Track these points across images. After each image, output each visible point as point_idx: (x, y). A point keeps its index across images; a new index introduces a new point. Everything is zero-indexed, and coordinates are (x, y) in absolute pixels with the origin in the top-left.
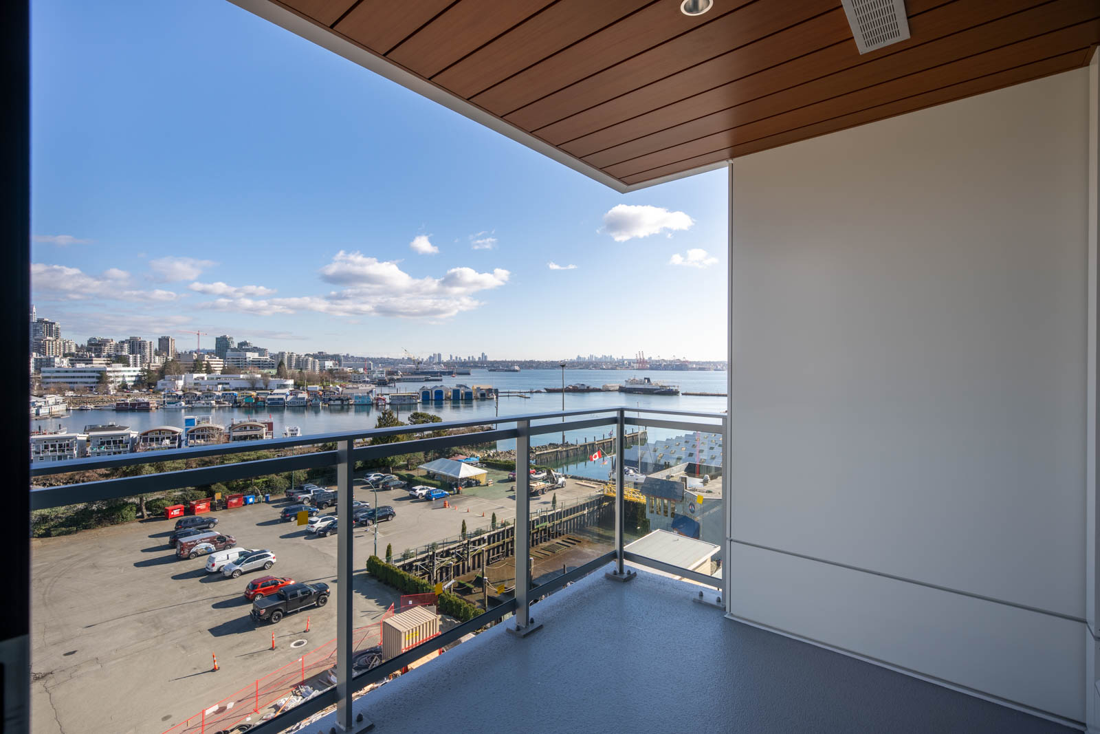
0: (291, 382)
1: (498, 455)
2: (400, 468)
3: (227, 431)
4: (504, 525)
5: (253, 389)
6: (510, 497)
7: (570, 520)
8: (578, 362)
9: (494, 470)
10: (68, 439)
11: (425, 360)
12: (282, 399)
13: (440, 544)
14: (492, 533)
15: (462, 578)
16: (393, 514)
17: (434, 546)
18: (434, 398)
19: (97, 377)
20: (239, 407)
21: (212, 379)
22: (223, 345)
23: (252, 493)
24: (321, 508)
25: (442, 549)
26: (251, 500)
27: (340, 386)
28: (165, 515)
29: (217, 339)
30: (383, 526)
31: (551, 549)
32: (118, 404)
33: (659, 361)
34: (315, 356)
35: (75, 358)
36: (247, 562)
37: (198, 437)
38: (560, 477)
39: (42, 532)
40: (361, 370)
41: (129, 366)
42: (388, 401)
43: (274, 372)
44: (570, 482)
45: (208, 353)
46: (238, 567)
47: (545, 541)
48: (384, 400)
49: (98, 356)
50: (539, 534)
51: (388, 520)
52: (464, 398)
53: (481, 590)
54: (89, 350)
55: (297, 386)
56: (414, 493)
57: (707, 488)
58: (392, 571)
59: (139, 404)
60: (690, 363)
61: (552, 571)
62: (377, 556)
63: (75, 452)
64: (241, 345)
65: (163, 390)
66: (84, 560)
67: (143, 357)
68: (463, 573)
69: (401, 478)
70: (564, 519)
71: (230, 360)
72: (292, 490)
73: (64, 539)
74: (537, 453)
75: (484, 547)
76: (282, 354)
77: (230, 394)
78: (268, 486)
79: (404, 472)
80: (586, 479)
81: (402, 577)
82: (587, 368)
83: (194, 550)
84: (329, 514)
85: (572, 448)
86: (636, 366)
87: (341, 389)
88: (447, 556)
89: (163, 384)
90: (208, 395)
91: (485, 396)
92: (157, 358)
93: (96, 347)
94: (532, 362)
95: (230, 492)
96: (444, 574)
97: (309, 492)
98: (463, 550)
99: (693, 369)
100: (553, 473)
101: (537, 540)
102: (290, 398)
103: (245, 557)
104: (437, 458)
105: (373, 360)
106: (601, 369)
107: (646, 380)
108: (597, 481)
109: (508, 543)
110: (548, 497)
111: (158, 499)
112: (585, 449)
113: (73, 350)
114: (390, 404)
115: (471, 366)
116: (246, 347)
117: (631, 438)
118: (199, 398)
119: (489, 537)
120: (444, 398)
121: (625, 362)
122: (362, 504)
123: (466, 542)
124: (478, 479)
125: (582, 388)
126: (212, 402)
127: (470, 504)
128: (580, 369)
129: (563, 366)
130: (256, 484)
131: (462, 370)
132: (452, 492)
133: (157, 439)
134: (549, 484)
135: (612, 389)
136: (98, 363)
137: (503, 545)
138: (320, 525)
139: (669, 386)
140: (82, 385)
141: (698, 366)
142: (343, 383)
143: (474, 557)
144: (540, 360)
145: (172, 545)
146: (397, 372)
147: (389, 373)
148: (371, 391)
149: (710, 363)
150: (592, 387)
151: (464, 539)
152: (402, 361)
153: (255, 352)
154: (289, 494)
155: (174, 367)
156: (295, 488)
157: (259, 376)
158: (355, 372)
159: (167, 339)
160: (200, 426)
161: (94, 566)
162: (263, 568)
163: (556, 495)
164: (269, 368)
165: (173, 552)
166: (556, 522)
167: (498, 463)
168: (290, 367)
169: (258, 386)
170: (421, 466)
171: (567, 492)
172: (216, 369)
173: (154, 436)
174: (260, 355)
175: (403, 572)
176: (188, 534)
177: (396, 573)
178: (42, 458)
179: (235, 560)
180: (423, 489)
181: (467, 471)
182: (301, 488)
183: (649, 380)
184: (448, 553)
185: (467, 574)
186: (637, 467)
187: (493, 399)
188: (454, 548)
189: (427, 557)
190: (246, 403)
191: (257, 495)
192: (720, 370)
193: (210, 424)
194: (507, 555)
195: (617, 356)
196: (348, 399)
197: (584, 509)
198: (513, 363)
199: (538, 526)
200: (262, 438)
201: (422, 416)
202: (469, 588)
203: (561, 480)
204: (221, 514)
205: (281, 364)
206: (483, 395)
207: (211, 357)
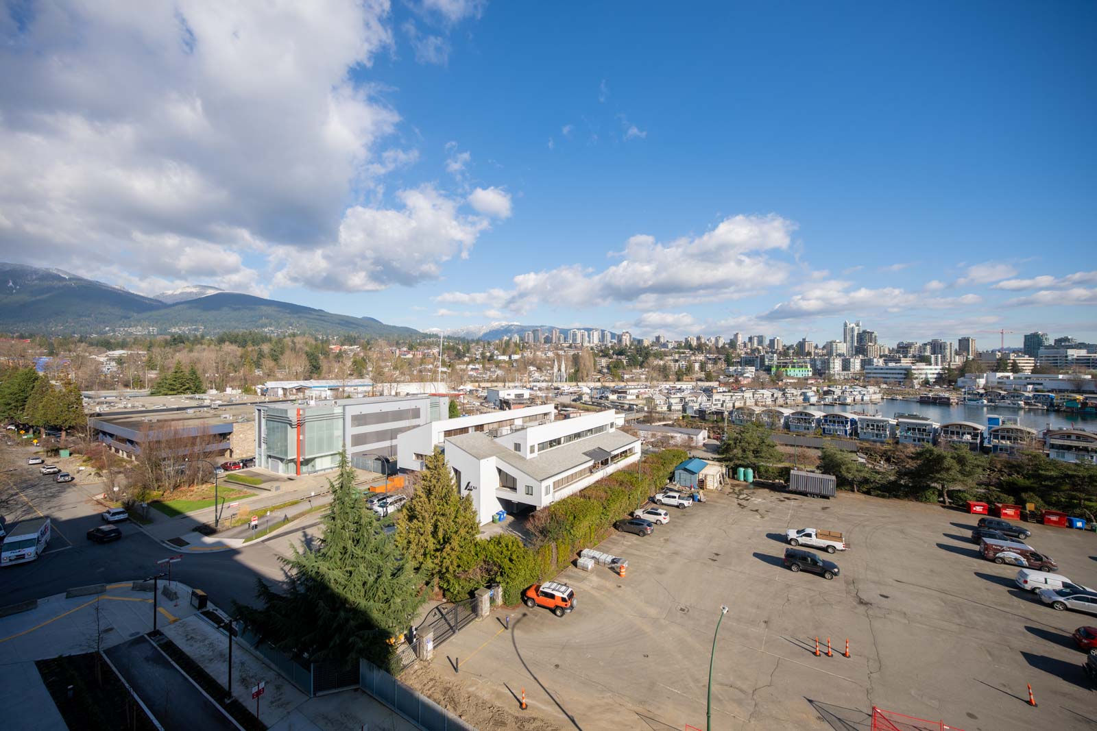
3: (1041, 436)
5: (1079, 392)
10: (883, 421)
19: (905, 374)
21: (1020, 378)
22: (1033, 344)
23: (1081, 516)
28: (967, 509)
29: (1025, 336)
32: (921, 397)
35: (888, 359)
36: (1076, 599)
37: (1003, 438)
39: (864, 490)
41: (930, 364)
45: (1014, 352)
46: (1061, 599)
49: (905, 357)
54: (898, 352)
59: (941, 398)
63: (888, 433)
64: (1058, 341)
65: (963, 387)
66: (893, 523)
67: (944, 357)
71: (1043, 358)
73: (881, 501)
77: (1044, 396)
83: (999, 555)
89: (963, 382)
90: (1015, 394)
92: (957, 357)
93: (903, 349)
95: (1047, 507)
103: (1073, 591)
111: (959, 491)
113: (887, 353)
116: (1067, 344)
118: (1003, 398)
126: (1020, 402)
130: (1087, 507)
133: (958, 433)
136: (905, 362)
140: (893, 380)
145: (976, 540)
153: (1081, 348)
155: (974, 366)
157: (1089, 377)
159: (968, 340)
160: (1005, 426)
161: (902, 532)
165: (976, 548)
169: (1086, 388)
172: (1024, 368)
173: (955, 429)
174: (1088, 353)
176: (993, 536)
178: (865, 433)
179: (1056, 588)
190: (1067, 407)
191: (1089, 520)
193: (1018, 426)
204: (1034, 527)
207: (1018, 356)
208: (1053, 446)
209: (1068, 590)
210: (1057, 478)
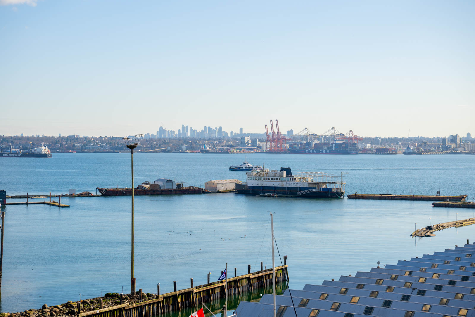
8: (160, 139)
33: (306, 137)
60: (362, 140)
74: (83, 314)
82: (176, 150)
85: (149, 301)
86: (264, 146)
94: (72, 139)
99: (365, 151)
106: (202, 152)
107: (285, 172)
112: (173, 304)
117: (259, 280)
121: (247, 139)
125: (168, 187)
128: (164, 151)
129: (132, 147)
135: (222, 189)
139: (325, 183)
141: (376, 147)
144: (90, 136)
149: (395, 140)
150: (185, 186)
183: (289, 171)
192: (415, 153)
198: (37, 141)
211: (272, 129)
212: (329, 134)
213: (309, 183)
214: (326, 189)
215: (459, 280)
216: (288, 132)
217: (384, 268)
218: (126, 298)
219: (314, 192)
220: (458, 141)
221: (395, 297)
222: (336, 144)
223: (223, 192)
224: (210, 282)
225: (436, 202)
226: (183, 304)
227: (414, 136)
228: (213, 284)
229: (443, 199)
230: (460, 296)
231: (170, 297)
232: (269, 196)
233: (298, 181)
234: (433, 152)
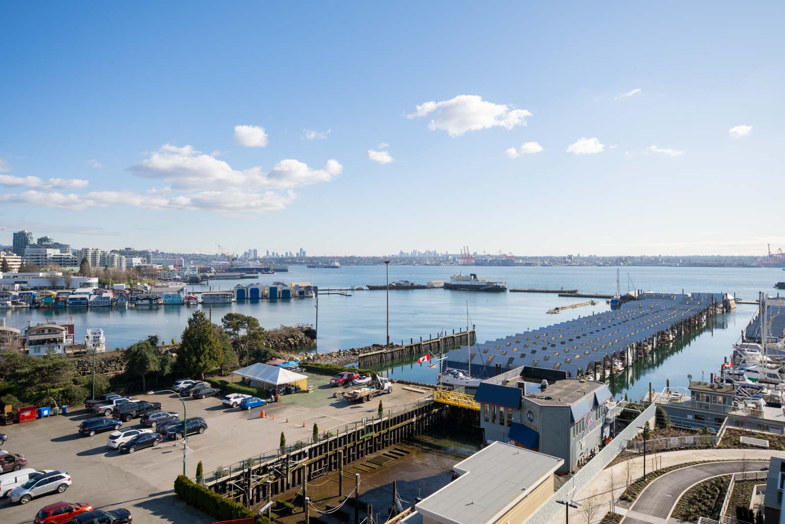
0: (95, 280)
1: (319, 358)
2: (212, 374)
3: (23, 334)
4: (326, 436)
5: (54, 288)
6: (332, 405)
7: (398, 429)
8: (401, 258)
9: (315, 375)
11: (240, 256)
12: (85, 299)
13: (257, 459)
14: (314, 446)
15: (281, 497)
16: (204, 427)
17: (249, 462)
18: (249, 296)
20: (38, 308)
21: (9, 277)
22: (20, 241)
23: (47, 404)
24: (124, 421)
25: (259, 466)
26: (46, 413)
27: (149, 284)
29: (14, 234)
30: (193, 439)
31: (378, 462)
33: (484, 256)
34: (121, 253)
36: (38, 485)
38: (386, 381)
40: (172, 267)
42: (200, 300)
43: (77, 269)
44: (397, 387)
45: (4, 250)
46: (27, 492)
47: (371, 452)
48: (196, 299)
50: (364, 445)
51: (199, 433)
52: (281, 296)
53: (302, 509)
55: (102, 284)
56: (227, 402)
57: (546, 394)
58: (203, 493)
60: (517, 258)
61: (377, 486)
62: (186, 475)
64: (41, 240)
68: (282, 490)
69: (214, 385)
70: (391, 428)
71: (28, 257)
72: (93, 401)
74: (361, 355)
75: (304, 461)
76: (86, 250)
77: (28, 294)
78: (65, 397)
79: (216, 379)
80: (414, 384)
81: (214, 499)
82: (410, 264)
84: (133, 427)
85: (397, 349)
86: (460, 261)
87: (149, 288)
88: (264, 473)
91: (303, 294)
94: (352, 258)
95: (22, 404)
96: (261, 493)
97: (111, 402)
98: (282, 466)
99: (518, 264)
100: (379, 378)
101: (362, 451)
102: (93, 298)
103: (36, 479)
104: (253, 363)
105: (185, 257)
106: (425, 265)
107: (473, 277)
108: (425, 386)
109: (331, 456)
110: (373, 404)
112: (411, 351)
114: (202, 303)
115: (289, 263)
116: (47, 243)
117: (459, 338)
119: (310, 450)
120: (260, 297)
121: (450, 257)
122: (171, 415)
123: (285, 456)
124: (297, 385)
125: (406, 285)
126: (8, 302)
127: (288, 413)
128: (403, 264)
129: (387, 262)
130: (52, 395)
131: (279, 266)
132: (269, 400)
134: (375, 390)
135: (436, 286)
137: (325, 459)
138: (123, 440)
139: (495, 283)
141: (524, 262)
142: (152, 281)
143: (294, 473)
144: (361, 256)
146: (210, 269)
147: (202, 270)
148: (182, 290)
149: (536, 258)
150: (416, 284)
151: (283, 453)
152: (215, 258)
153: (56, 248)
154: (89, 406)
156: (96, 399)
157: (61, 274)
158: (165, 269)
162: (56, 492)
163: (383, 402)
164: (71, 265)
166: (383, 432)
167: (319, 367)
168: (94, 264)
169: (59, 284)
170: (235, 372)
171: (394, 398)
172: (13, 267)
174: (61, 252)
175: (215, 495)
177: (208, 495)
179: (25, 483)
180: (238, 397)
181: (285, 377)
182: (103, 398)
183: (475, 276)
184: (265, 470)
185: (286, 491)
186: (468, 370)
187: (312, 297)
188: (272, 464)
189: (242, 474)
190: (45, 303)
191: (53, 406)
192: (547, 265)
194: (330, 470)
195: (441, 251)
196: (157, 299)
197: (413, 417)
198: (333, 259)
199: (363, 437)
200: (61, 341)
201: (236, 317)
202: (288, 508)
203: (387, 385)
204: (11, 429)
205: (84, 261)
206: (301, 293)
207: (8, 254)
208: (31, 343)
209: (33, 480)
210: (30, 373)
211: (465, 252)
212: (498, 254)
213: (487, 283)
214: (497, 286)
215: (575, 339)
216: (474, 253)
217: (531, 331)
218: (384, 347)
219: (489, 288)
220: (573, 259)
221: (538, 348)
222: (502, 260)
223: (437, 288)
224: (432, 339)
225: (560, 294)
226: (416, 351)
227: (547, 256)
228: (433, 340)
229: (565, 292)
230: (576, 347)
231: (409, 347)
232: (464, 290)
233: (480, 281)
234: (558, 265)
